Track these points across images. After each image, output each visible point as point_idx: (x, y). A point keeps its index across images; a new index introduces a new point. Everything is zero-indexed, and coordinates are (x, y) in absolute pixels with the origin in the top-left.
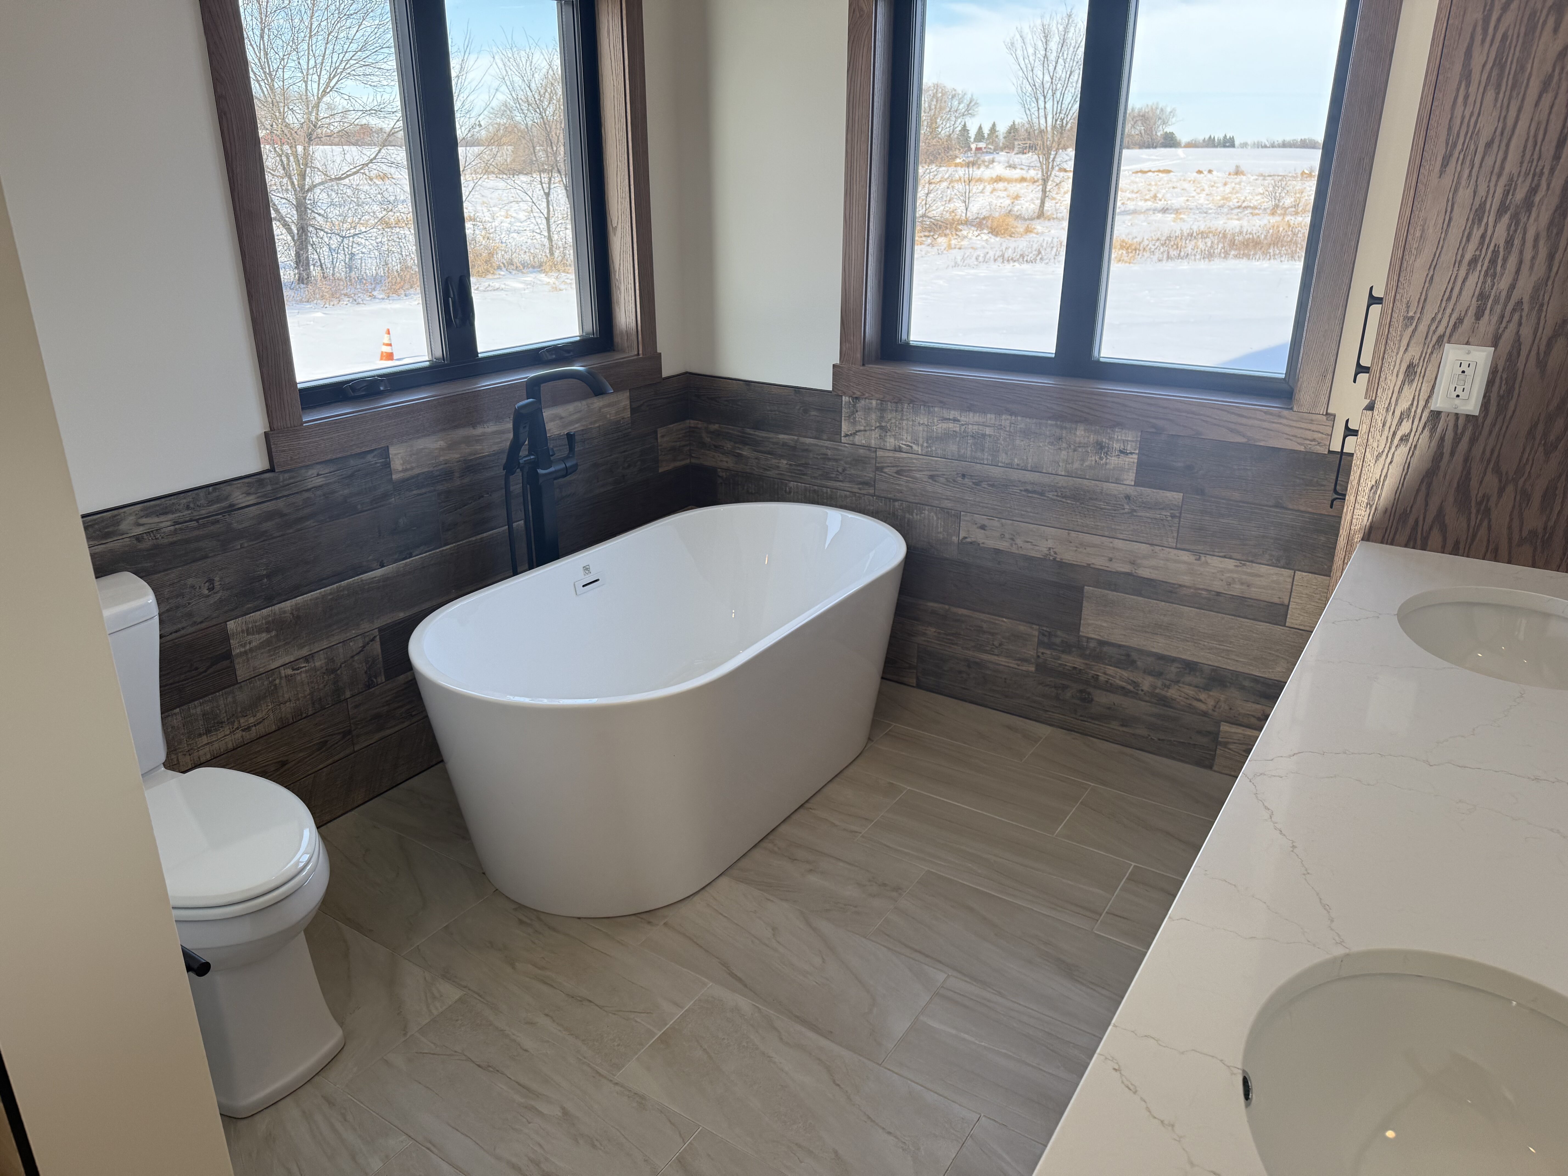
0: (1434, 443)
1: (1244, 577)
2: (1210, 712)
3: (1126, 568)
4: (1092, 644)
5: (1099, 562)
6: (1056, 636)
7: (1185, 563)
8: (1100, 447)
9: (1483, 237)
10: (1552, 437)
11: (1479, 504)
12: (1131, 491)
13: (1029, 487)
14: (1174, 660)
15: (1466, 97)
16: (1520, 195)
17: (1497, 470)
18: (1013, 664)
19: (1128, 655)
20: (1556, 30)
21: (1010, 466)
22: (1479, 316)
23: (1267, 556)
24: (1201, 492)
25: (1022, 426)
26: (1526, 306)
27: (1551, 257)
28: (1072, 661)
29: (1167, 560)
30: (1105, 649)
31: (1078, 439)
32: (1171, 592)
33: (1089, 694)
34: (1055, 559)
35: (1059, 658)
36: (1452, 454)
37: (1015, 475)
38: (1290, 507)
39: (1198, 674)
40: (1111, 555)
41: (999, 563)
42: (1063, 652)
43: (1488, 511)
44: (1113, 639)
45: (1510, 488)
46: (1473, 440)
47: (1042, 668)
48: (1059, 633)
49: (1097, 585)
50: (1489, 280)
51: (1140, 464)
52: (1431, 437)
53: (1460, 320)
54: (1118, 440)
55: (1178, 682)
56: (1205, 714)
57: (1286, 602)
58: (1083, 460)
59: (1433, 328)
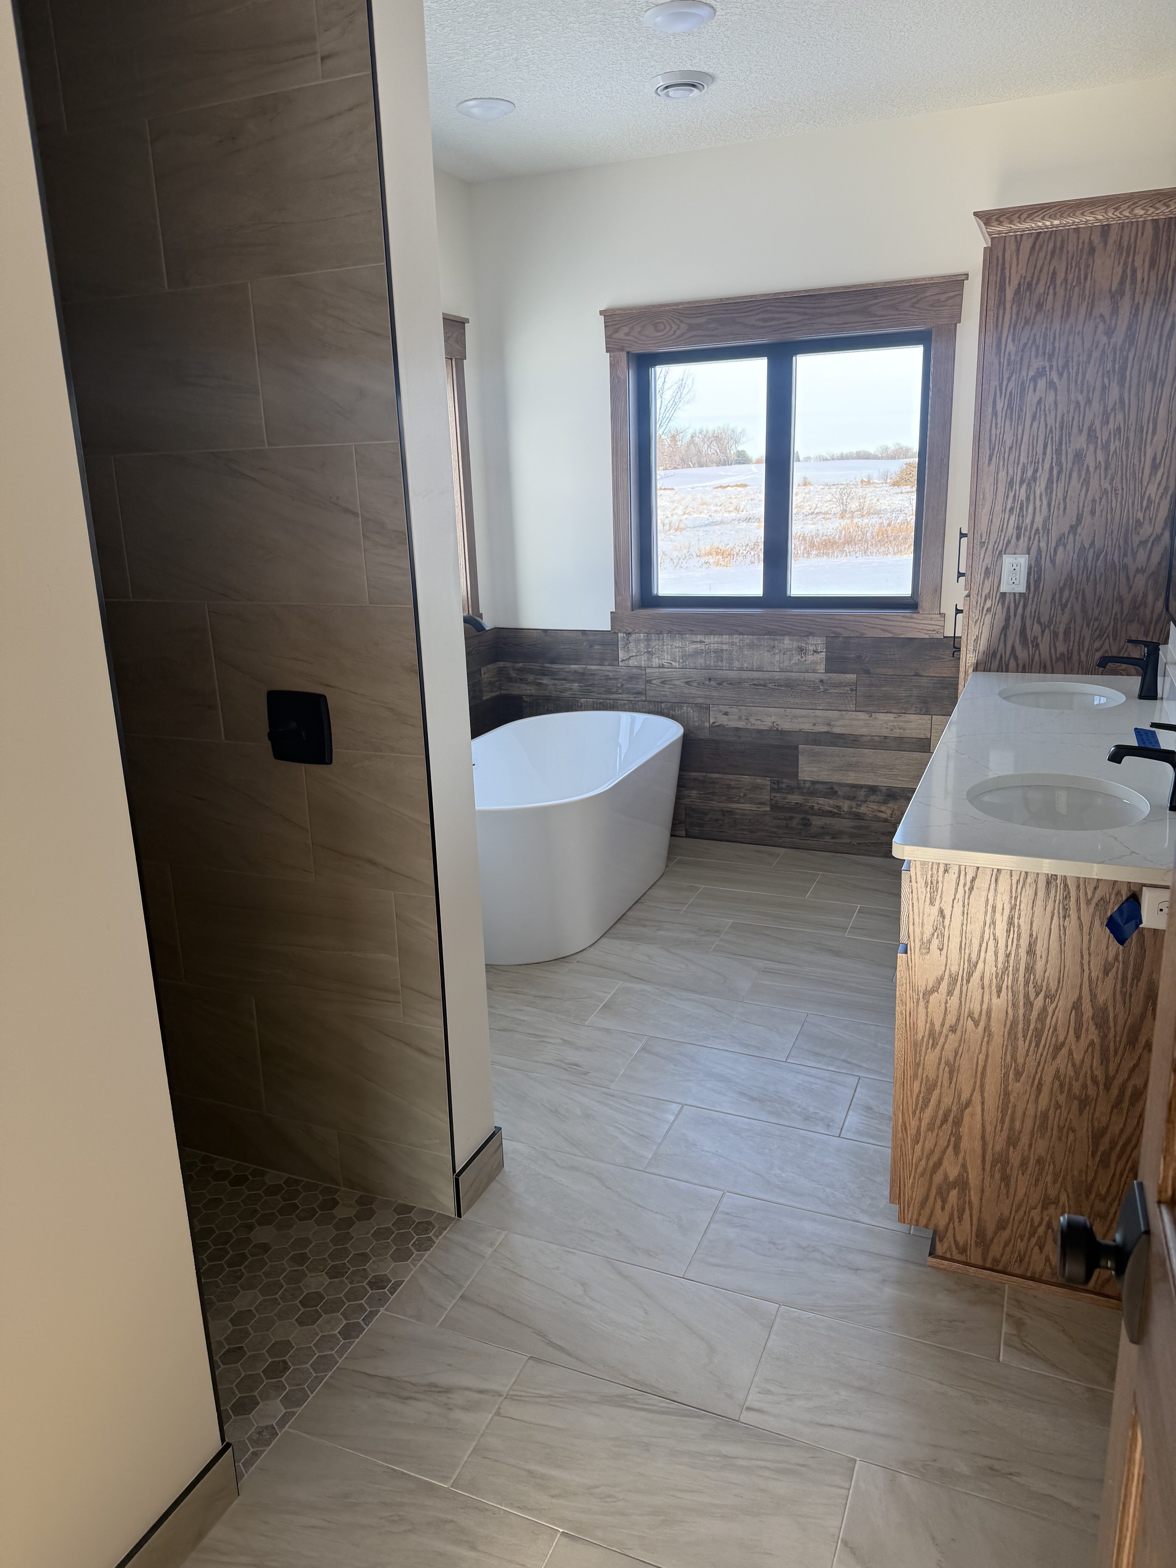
0: (1005, 611)
1: (900, 724)
2: (889, 818)
3: (824, 729)
4: (808, 785)
5: (807, 727)
6: (783, 783)
7: (862, 720)
8: (801, 650)
9: (1015, 496)
10: (1064, 601)
11: (1032, 642)
12: (824, 677)
13: (756, 682)
14: (861, 787)
15: (996, 424)
16: (1030, 473)
17: (1039, 622)
18: (754, 807)
19: (832, 788)
20: (1035, 390)
21: (741, 669)
22: (1018, 538)
23: (914, 708)
24: (867, 672)
25: (748, 641)
26: (1041, 532)
27: (1049, 505)
28: (795, 798)
29: (851, 720)
30: (817, 786)
31: (785, 647)
32: (855, 741)
33: (808, 820)
34: (777, 729)
35: (786, 798)
36: (1015, 615)
37: (745, 675)
38: (924, 675)
39: (878, 793)
40: (814, 722)
41: (739, 737)
42: (788, 793)
43: (1037, 645)
44: (820, 779)
45: (1047, 631)
46: (1025, 607)
47: (775, 807)
48: (785, 780)
49: (807, 743)
50: (1021, 519)
51: (828, 659)
52: (1003, 607)
53: (1009, 542)
54: (811, 644)
55: (866, 801)
56: (886, 820)
57: (929, 737)
58: (790, 660)
59: (996, 547)
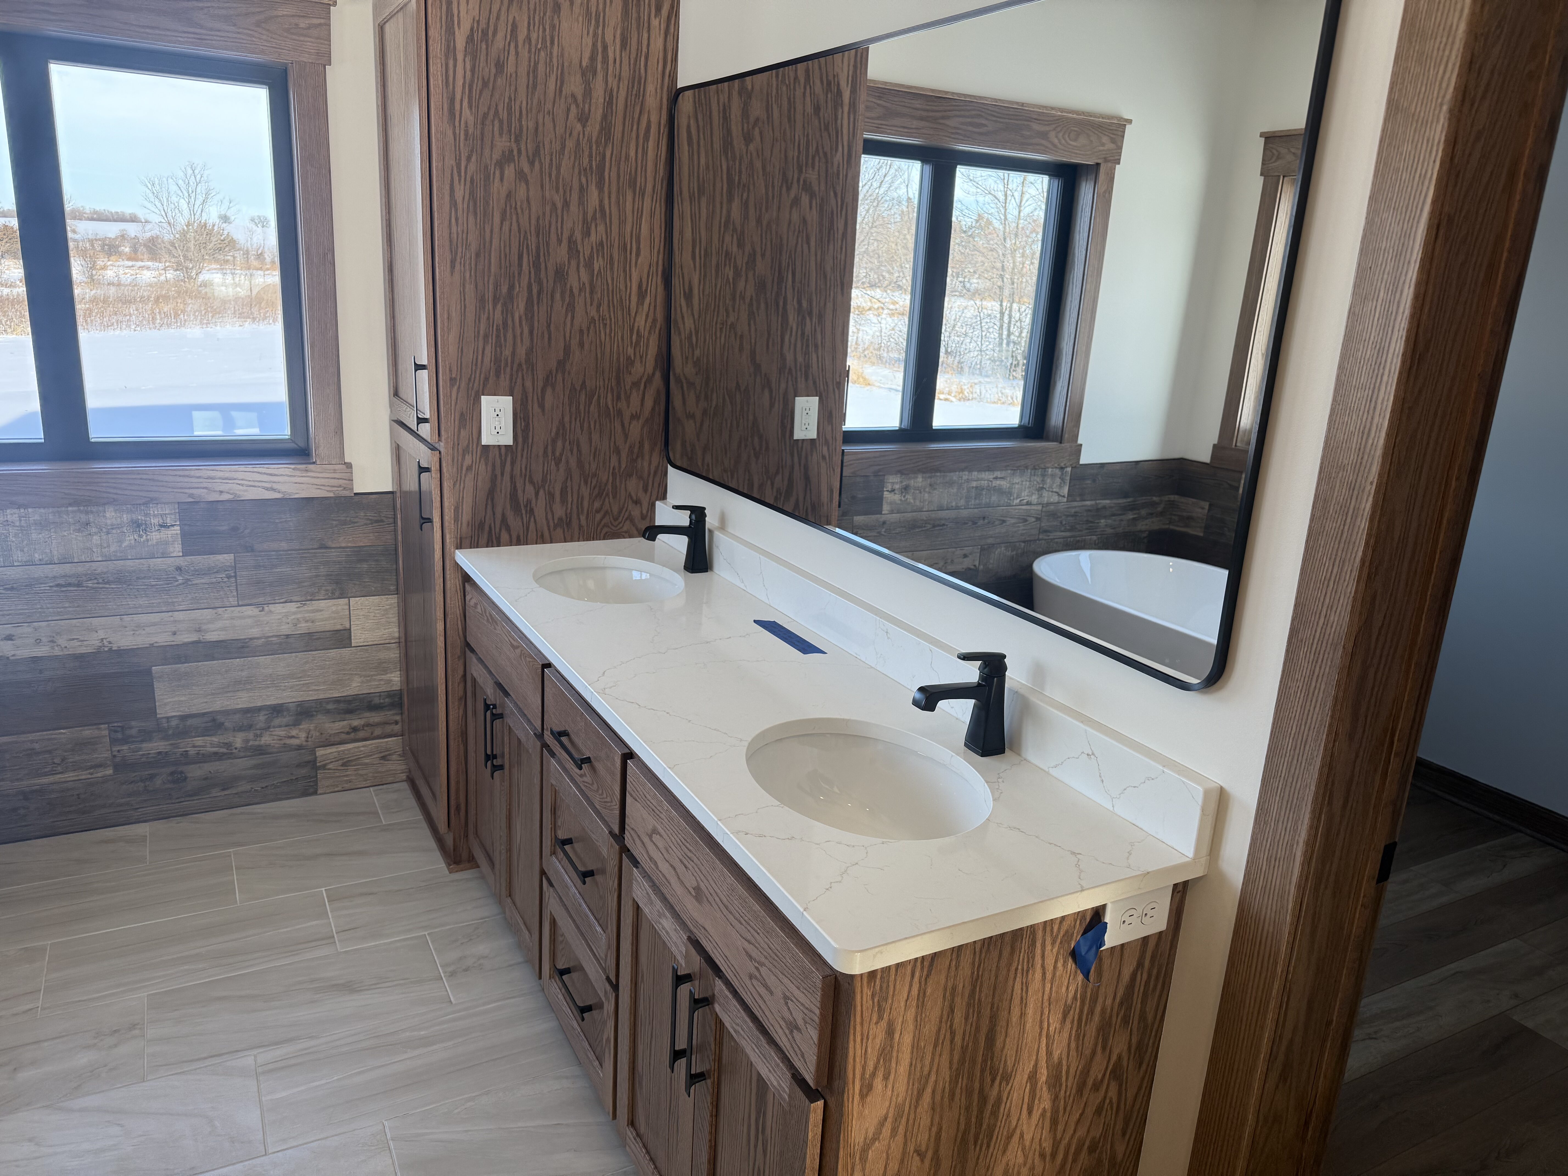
0: (490, 469)
1: (306, 615)
2: (304, 743)
3: (193, 637)
4: (174, 723)
5: (163, 639)
6: (131, 728)
7: (250, 617)
8: (137, 525)
9: (488, 318)
10: (558, 454)
11: (526, 506)
12: (182, 562)
13: (61, 581)
14: (259, 709)
15: (457, 219)
16: (505, 289)
17: (531, 482)
18: (84, 775)
19: (214, 720)
20: (502, 179)
21: (31, 563)
22: (498, 375)
23: (323, 592)
24: (250, 549)
26: (524, 366)
27: (531, 332)
28: (157, 746)
29: (232, 618)
30: (189, 722)
31: (109, 522)
32: (243, 647)
33: (182, 772)
34: (110, 649)
35: (140, 749)
36: (502, 474)
37: (38, 572)
38: (334, 546)
39: (285, 713)
40: (174, 629)
41: (41, 672)
42: (142, 741)
43: (532, 510)
44: (194, 710)
45: (541, 492)
46: (513, 463)
47: (121, 766)
48: (133, 723)
49: (165, 661)
50: (498, 349)
51: (184, 535)
52: (486, 464)
53: (487, 379)
54: (155, 516)
55: (269, 727)
56: (300, 747)
57: (348, 626)
58: (120, 542)
59: (471, 385)
